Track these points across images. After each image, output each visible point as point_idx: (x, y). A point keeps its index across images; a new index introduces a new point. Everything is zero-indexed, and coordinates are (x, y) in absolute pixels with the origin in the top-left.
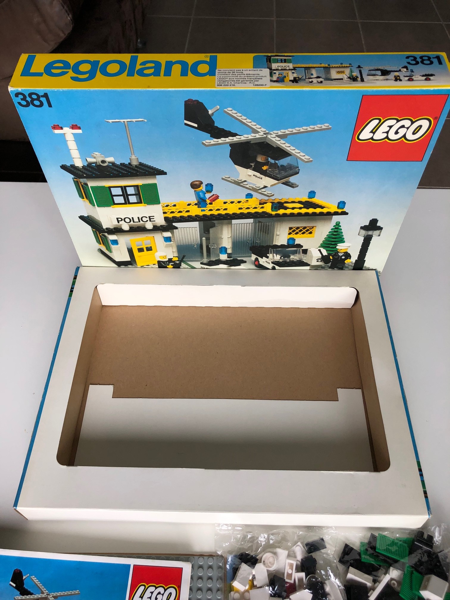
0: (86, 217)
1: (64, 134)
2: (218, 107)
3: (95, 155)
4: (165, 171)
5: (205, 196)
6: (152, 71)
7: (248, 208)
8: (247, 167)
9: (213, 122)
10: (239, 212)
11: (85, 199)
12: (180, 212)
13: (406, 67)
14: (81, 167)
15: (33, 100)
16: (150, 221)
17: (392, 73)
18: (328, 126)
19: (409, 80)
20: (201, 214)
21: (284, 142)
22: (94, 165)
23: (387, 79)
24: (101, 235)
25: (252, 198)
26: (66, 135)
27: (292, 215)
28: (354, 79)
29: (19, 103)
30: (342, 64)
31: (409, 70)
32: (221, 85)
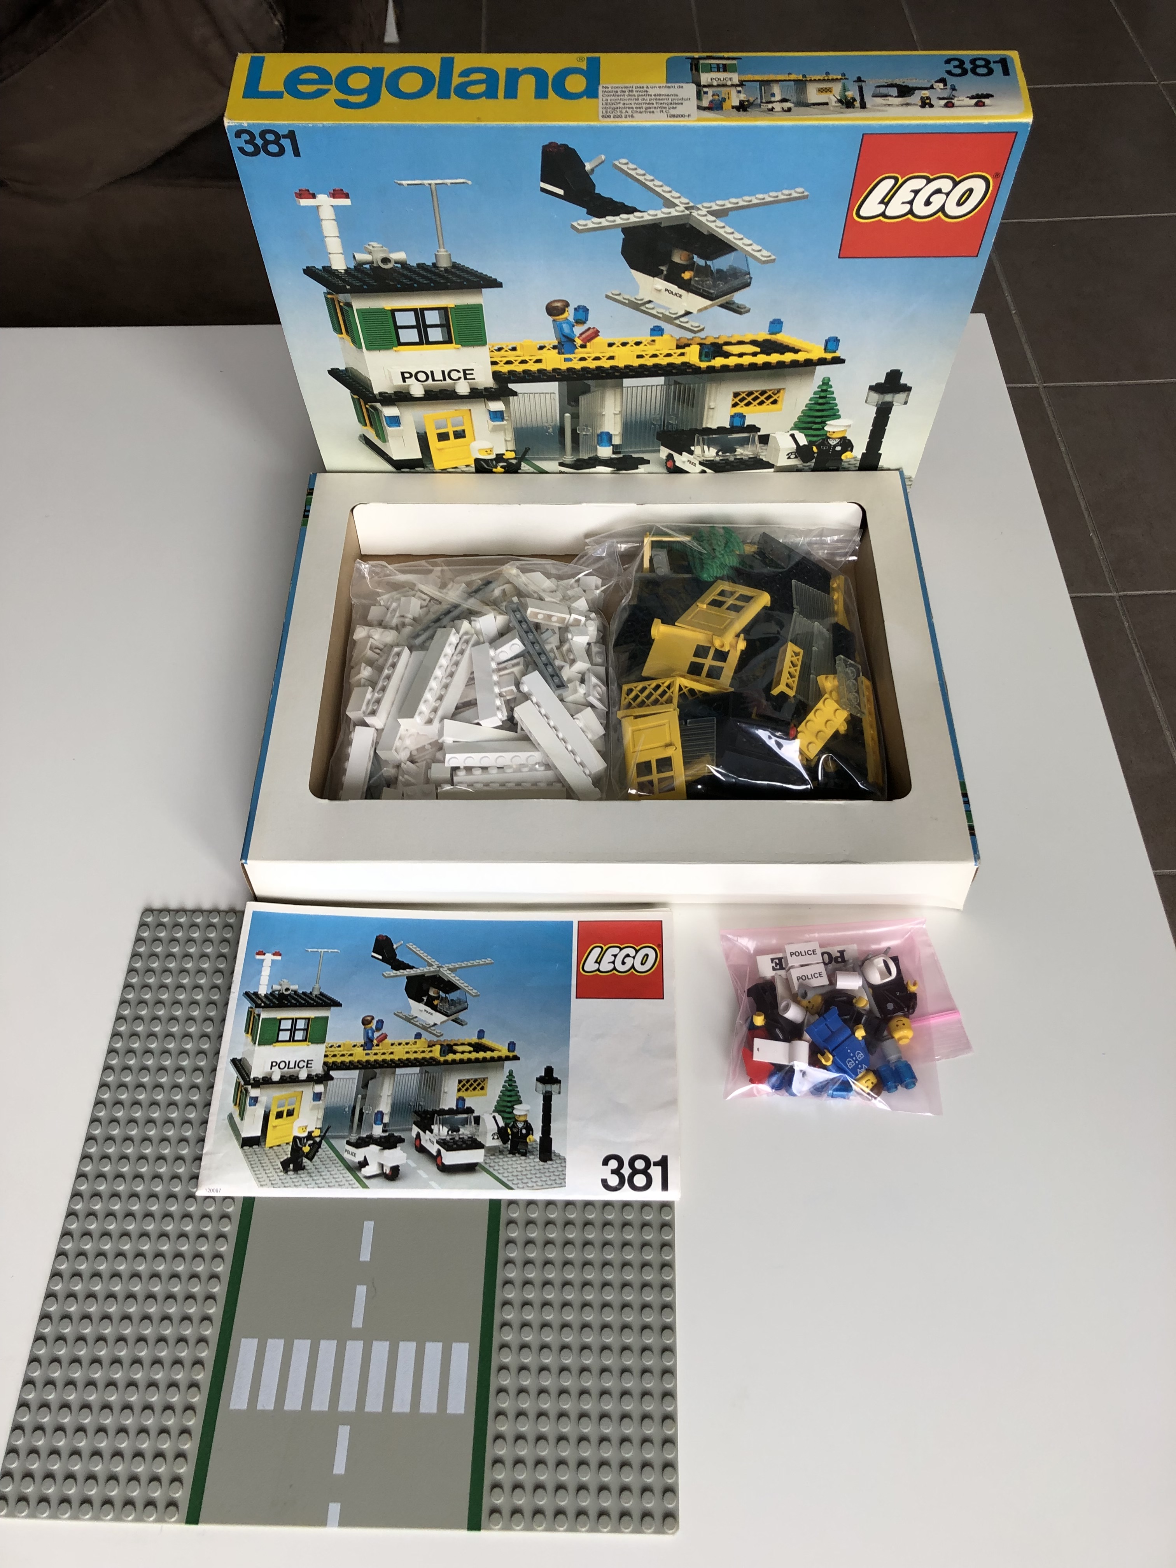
0: (342, 371)
1: (318, 207)
2: (603, 157)
3: (371, 248)
4: (499, 280)
5: (573, 331)
6: (481, 88)
7: (655, 356)
8: (653, 272)
9: (594, 186)
10: (636, 363)
11: (344, 335)
12: (523, 362)
13: (943, 81)
14: (343, 271)
15: (267, 143)
16: (466, 378)
17: (917, 92)
18: (803, 192)
19: (946, 106)
20: (564, 366)
21: (722, 224)
22: (368, 266)
23: (907, 104)
24: (367, 406)
25: (662, 335)
26: (321, 209)
27: (739, 368)
28: (848, 104)
29: (241, 150)
30: (827, 74)
31: (949, 86)
32: (609, 117)
